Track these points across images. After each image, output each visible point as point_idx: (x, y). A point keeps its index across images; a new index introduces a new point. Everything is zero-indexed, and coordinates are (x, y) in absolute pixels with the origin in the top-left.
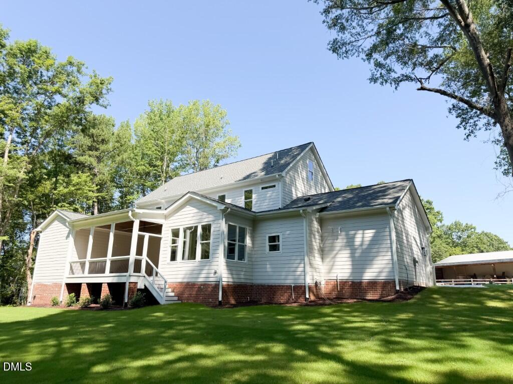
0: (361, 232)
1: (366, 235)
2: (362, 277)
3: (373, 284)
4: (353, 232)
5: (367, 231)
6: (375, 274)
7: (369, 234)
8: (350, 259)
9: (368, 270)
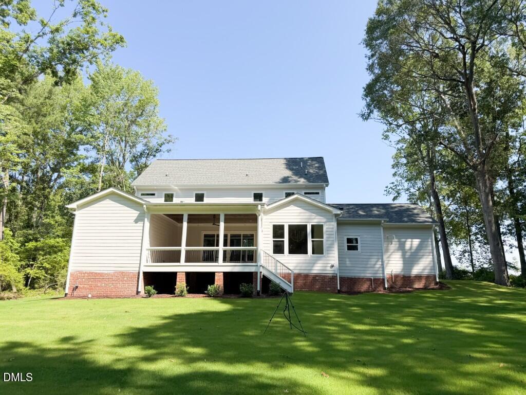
0: (410, 240)
1: (414, 243)
2: (411, 272)
3: (419, 277)
4: (403, 240)
5: (414, 240)
6: (420, 271)
7: (416, 242)
8: (401, 259)
9: (415, 268)
